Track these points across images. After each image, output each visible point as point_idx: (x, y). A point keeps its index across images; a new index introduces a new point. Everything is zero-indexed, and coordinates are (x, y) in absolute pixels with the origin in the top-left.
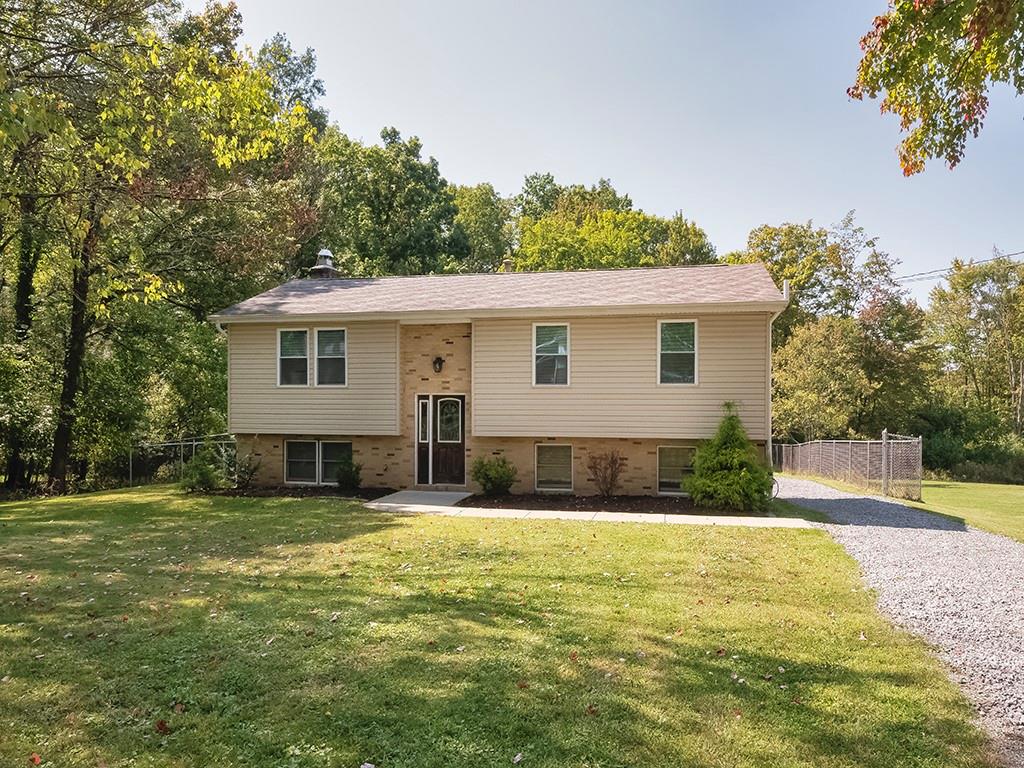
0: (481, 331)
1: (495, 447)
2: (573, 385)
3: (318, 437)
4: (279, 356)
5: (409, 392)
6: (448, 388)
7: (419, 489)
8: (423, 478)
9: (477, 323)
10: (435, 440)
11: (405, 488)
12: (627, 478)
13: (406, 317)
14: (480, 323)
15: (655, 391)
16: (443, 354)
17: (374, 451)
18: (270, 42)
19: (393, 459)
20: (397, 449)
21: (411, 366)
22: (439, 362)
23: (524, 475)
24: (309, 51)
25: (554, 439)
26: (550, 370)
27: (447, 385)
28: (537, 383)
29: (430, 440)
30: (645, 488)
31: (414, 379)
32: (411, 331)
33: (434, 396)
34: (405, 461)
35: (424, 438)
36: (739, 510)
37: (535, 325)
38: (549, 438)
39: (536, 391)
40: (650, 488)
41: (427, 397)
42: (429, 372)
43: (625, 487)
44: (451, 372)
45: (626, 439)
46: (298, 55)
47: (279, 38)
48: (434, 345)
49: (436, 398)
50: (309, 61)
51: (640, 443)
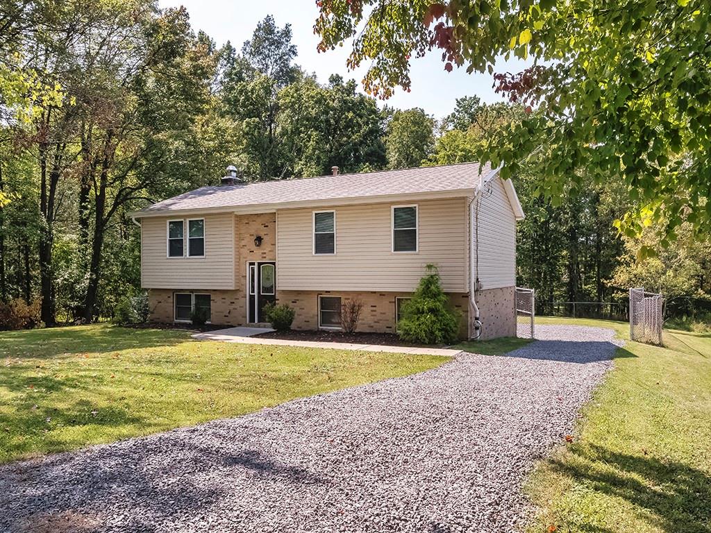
0: (282, 217)
1: (294, 298)
2: (338, 254)
3: (192, 291)
4: (168, 238)
5: (243, 260)
6: (265, 257)
7: (249, 326)
8: (252, 319)
9: (279, 212)
10: (259, 293)
11: (240, 325)
12: (376, 320)
13: (240, 209)
14: (282, 212)
15: (391, 257)
16: (262, 234)
17: (224, 300)
18: (262, 23)
19: (234, 306)
20: (236, 299)
21: (243, 243)
22: (259, 240)
23: (311, 317)
24: (287, 26)
25: (329, 292)
26: (325, 244)
27: (265, 255)
28: (316, 252)
29: (256, 294)
30: (387, 327)
31: (245, 251)
32: (242, 219)
33: (259, 263)
34: (241, 307)
35: (253, 291)
36: (426, 344)
37: (314, 212)
38: (327, 292)
39: (315, 258)
40: (390, 327)
41: (253, 264)
42: (253, 247)
43: (375, 327)
44: (266, 247)
45: (375, 292)
46: (279, 30)
47: (268, 19)
48: (256, 228)
49: (260, 264)
50: (287, 33)
51: (384, 295)
